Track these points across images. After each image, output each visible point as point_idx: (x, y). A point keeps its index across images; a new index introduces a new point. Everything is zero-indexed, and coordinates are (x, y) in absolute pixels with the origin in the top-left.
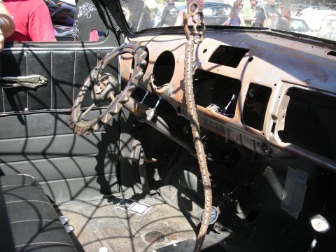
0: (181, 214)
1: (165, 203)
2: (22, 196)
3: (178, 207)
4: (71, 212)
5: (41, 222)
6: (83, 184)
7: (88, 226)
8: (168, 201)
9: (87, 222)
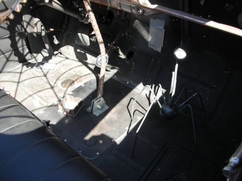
0: (80, 64)
3: (77, 60)
4: (3, 81)
6: (5, 60)
7: (19, 88)
8: (69, 57)
9: (18, 85)
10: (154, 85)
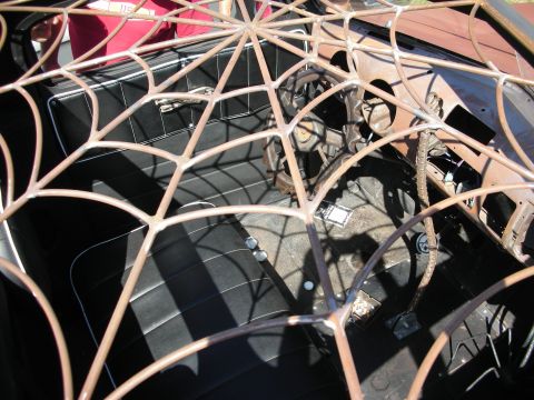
0: (389, 220)
1: (368, 202)
2: (216, 247)
3: (384, 209)
4: (258, 227)
5: (250, 284)
6: (264, 188)
7: (282, 249)
8: (372, 199)
9: (281, 242)
10: (503, 307)
